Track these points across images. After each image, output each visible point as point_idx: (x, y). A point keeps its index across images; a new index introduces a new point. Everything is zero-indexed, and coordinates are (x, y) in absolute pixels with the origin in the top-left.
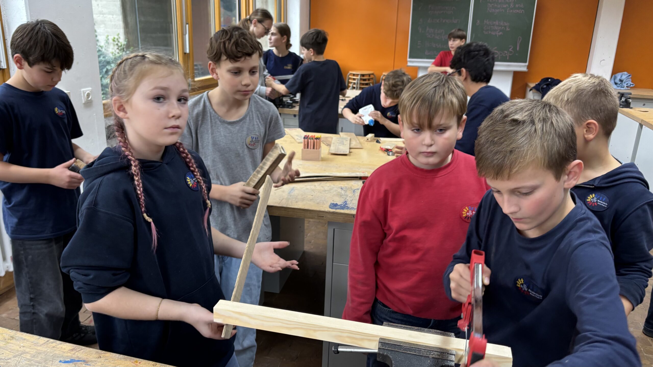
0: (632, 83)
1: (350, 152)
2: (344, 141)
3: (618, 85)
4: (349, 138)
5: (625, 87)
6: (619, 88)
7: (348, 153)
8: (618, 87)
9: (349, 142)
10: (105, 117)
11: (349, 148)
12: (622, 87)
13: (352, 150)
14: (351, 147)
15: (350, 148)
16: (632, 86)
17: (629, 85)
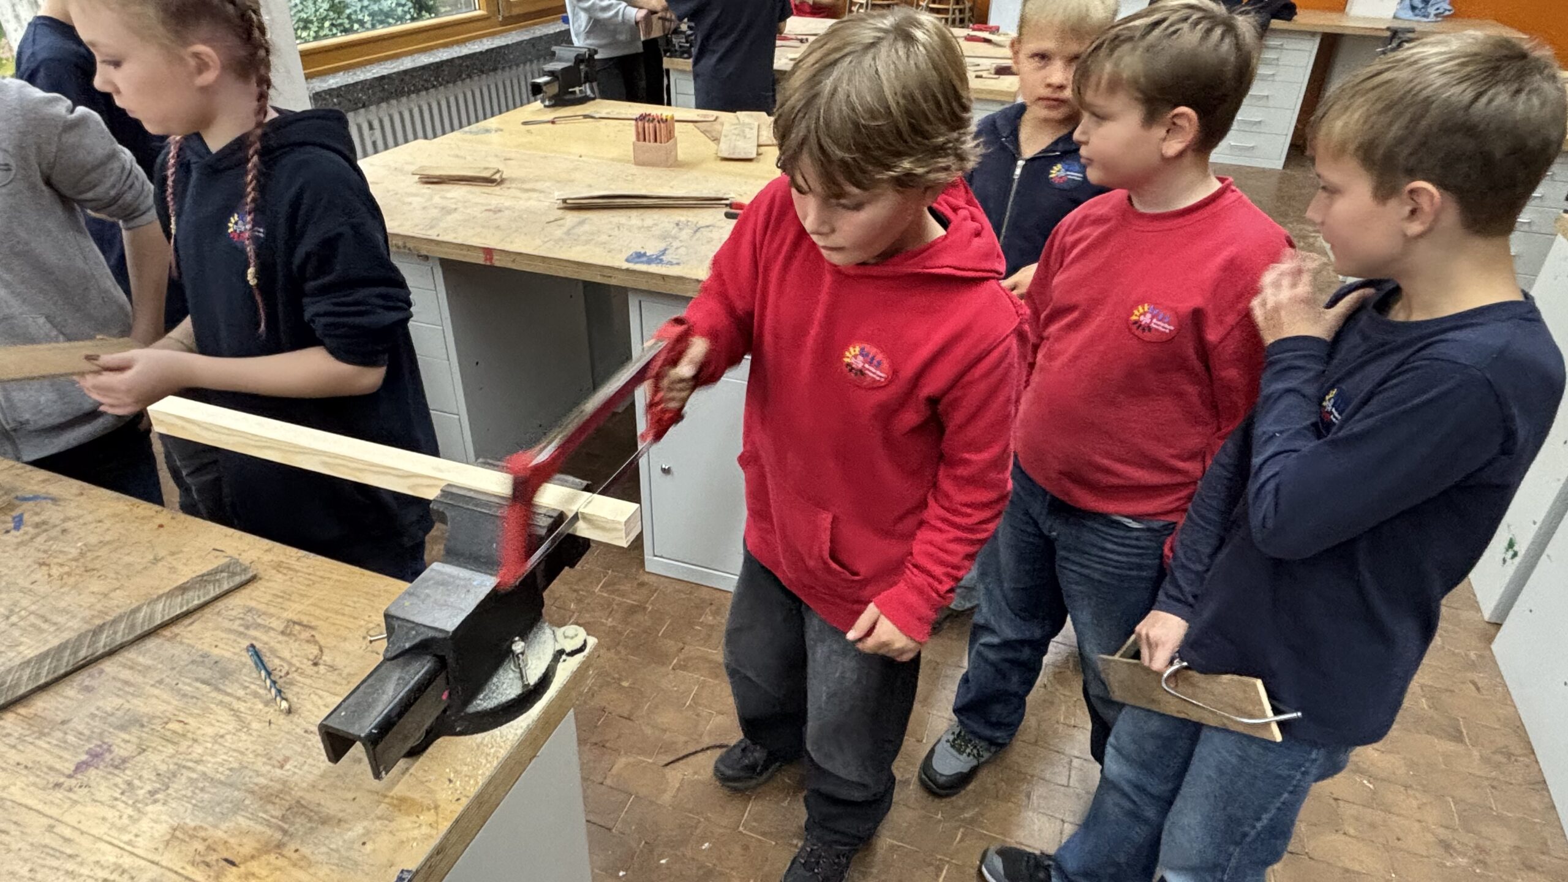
0: (1449, 7)
1: (759, 154)
2: (747, 130)
3: (1417, 11)
4: (756, 124)
5: (1432, 16)
6: (1418, 18)
7: (754, 155)
8: (1416, 15)
9: (755, 132)
10: (307, 79)
11: (756, 144)
12: (1424, 16)
13: (762, 149)
14: (761, 142)
15: (759, 146)
16: (1447, 13)
17: (1441, 11)
